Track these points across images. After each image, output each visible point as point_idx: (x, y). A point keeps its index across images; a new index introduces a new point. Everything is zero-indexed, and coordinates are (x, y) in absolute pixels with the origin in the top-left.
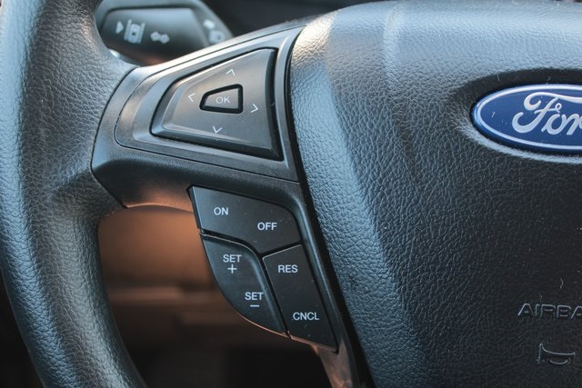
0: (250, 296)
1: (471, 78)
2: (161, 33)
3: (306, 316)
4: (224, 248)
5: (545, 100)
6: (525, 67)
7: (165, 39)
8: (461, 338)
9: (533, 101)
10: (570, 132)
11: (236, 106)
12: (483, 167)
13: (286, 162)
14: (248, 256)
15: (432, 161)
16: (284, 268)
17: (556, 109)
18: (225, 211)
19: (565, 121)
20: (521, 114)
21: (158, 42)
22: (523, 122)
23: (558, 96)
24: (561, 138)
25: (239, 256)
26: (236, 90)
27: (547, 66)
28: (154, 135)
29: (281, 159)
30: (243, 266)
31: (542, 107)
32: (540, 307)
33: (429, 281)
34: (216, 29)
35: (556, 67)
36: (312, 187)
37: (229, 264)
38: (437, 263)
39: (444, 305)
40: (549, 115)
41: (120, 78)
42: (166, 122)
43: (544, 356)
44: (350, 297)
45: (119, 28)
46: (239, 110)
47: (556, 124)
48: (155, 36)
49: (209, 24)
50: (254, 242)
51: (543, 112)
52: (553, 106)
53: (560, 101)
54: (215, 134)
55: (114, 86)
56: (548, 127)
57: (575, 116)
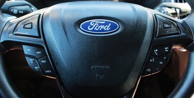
0: (36, 68)
1: (79, 19)
2: (21, 11)
3: (48, 71)
4: (30, 58)
5: (95, 23)
6: (91, 16)
7: (22, 12)
8: (80, 74)
9: (92, 23)
10: (100, 29)
11: (31, 27)
12: (82, 38)
13: (42, 39)
14: (35, 59)
15: (71, 37)
16: (43, 62)
17: (97, 25)
18: (29, 50)
19: (99, 27)
20: (90, 26)
21: (21, 13)
22: (90, 28)
23: (98, 22)
24: (99, 31)
25: (33, 59)
26: (31, 24)
27: (95, 16)
28: (14, 34)
29: (41, 38)
30: (34, 61)
31: (94, 24)
32: (96, 67)
33: (72, 63)
34: (34, 9)
35: (97, 16)
36: (47, 44)
37: (31, 61)
38: (73, 59)
39: (76, 68)
40: (96, 26)
41: (6, 22)
42: (16, 31)
43: (97, 77)
44: (57, 67)
45: (12, 11)
46: (31, 28)
47: (97, 28)
48: (20, 12)
49: (33, 8)
50: (36, 56)
51: (95, 25)
52: (97, 24)
53: (98, 23)
54: (26, 34)
55: (5, 24)
56: (96, 29)
57: (101, 26)
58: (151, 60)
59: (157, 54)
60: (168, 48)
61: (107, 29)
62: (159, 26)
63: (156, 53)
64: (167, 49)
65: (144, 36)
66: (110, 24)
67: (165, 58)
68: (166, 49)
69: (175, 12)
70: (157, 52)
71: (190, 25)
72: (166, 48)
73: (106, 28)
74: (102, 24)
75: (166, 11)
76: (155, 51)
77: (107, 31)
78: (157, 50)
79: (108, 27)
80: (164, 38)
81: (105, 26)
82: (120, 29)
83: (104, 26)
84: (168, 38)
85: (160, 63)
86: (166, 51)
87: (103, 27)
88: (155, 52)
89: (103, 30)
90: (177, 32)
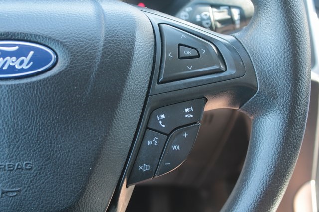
57: (8, 58)
58: (149, 143)
59: (164, 126)
60: (192, 109)
61: (25, 66)
62: (168, 54)
63: (161, 122)
64: (190, 113)
65: (125, 82)
66: (32, 53)
67: (186, 135)
68: (188, 113)
69: (229, 17)
70: (163, 120)
71: (250, 49)
72: (187, 110)
73: (22, 63)
74: (11, 54)
75: (206, 15)
76: (158, 118)
77: (22, 70)
78: (163, 116)
79: (27, 60)
80: (179, 85)
81: (17, 59)
82: (58, 65)
83: (14, 58)
84: (190, 83)
85: (174, 148)
86: (187, 116)
87: (13, 62)
88: (160, 120)
89: (12, 69)
90: (216, 67)
